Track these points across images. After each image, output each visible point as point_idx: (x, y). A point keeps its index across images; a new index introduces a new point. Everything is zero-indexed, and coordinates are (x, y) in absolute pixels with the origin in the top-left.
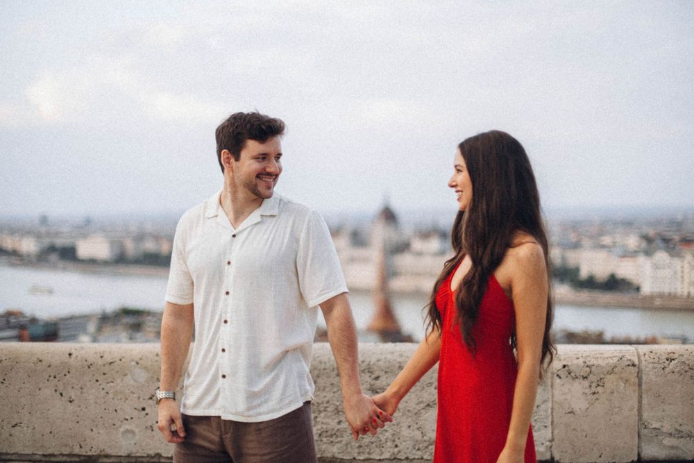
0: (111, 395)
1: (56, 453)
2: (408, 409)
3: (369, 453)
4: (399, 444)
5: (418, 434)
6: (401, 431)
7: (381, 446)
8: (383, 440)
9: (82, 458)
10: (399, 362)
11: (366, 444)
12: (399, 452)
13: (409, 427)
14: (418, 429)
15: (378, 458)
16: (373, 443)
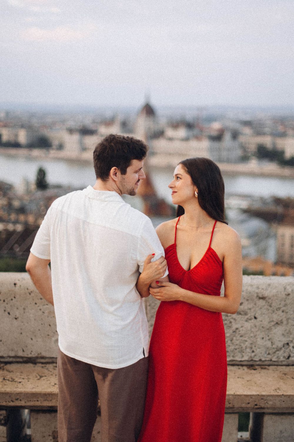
0: (46, 314)
1: (5, 355)
2: (262, 326)
3: (233, 356)
4: (255, 350)
5: (269, 344)
6: (256, 341)
7: (242, 351)
8: (244, 347)
9: (25, 359)
10: (257, 293)
11: (232, 350)
12: (255, 355)
13: (263, 338)
14: (269, 340)
15: (240, 359)
16: (236, 349)
